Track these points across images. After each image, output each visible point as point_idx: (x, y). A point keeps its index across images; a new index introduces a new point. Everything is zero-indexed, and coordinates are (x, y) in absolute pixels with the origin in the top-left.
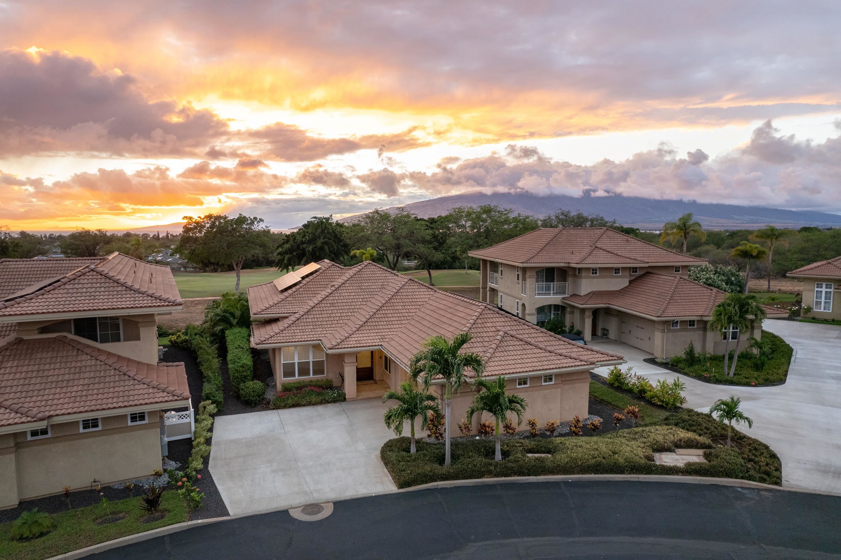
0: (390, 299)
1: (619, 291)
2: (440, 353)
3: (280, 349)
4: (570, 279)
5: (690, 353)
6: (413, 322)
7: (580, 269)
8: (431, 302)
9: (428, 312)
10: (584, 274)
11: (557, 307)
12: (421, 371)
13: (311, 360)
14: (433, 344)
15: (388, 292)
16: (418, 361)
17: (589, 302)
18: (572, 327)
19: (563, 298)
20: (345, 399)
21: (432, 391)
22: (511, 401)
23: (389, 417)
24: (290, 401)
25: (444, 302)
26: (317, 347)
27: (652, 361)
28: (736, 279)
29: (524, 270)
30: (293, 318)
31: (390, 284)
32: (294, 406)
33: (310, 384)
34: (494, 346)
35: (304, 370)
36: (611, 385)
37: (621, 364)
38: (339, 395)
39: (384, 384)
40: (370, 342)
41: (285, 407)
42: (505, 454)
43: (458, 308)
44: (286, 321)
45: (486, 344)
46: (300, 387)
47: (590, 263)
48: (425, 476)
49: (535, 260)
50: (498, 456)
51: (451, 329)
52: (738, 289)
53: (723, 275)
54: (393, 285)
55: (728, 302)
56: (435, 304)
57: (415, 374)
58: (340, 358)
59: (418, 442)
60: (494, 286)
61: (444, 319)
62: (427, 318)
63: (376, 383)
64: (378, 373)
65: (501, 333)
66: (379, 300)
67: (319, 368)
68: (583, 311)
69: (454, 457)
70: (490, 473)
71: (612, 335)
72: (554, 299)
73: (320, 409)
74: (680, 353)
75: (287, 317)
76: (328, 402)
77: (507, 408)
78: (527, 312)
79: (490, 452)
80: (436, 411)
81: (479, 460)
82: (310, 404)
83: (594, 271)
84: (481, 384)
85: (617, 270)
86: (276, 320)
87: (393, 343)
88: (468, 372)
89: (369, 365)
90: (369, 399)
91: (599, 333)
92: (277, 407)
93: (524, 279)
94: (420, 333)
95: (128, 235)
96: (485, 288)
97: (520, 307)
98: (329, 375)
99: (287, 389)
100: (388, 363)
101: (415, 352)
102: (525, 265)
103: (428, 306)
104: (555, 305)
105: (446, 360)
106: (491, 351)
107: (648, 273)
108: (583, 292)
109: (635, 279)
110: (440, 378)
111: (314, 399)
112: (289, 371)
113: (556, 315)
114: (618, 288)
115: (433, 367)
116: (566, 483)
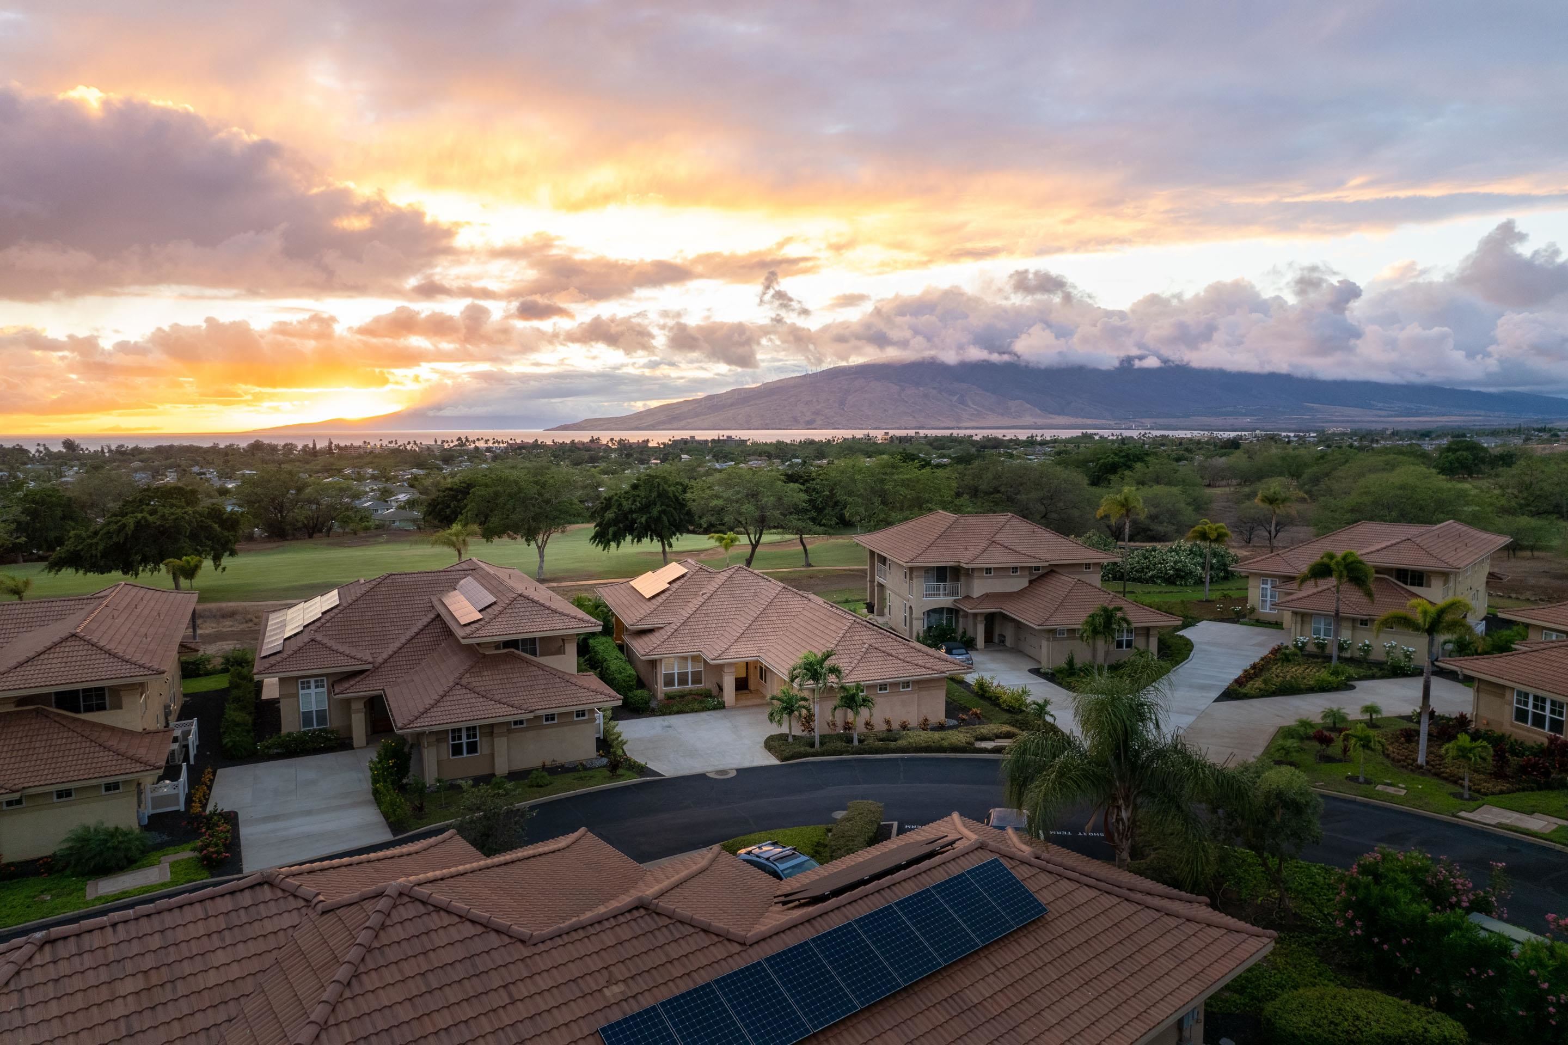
0: (765, 609)
1: (1017, 593)
2: (811, 664)
3: (661, 660)
4: (963, 579)
5: (1071, 663)
6: (788, 634)
7: (973, 569)
8: (805, 613)
9: (802, 623)
10: (976, 574)
11: (950, 610)
12: (797, 677)
13: (690, 670)
14: (806, 658)
15: (762, 602)
16: (795, 669)
17: (979, 606)
18: (964, 633)
19: (955, 601)
20: (724, 707)
21: (806, 694)
22: (864, 700)
23: (771, 714)
24: (675, 708)
25: (818, 614)
26: (696, 659)
27: (1036, 672)
28: (1218, 562)
29: (911, 569)
30: (669, 630)
31: (763, 591)
32: (678, 713)
33: (690, 693)
34: (858, 657)
35: (683, 680)
36: (977, 694)
37: (967, 673)
38: (719, 703)
39: (759, 693)
40: (748, 653)
41: (670, 714)
42: (860, 741)
43: (831, 621)
44: (662, 632)
45: (852, 656)
46: (682, 696)
47: (982, 562)
48: (800, 753)
49: (921, 559)
50: (856, 742)
51: (823, 642)
52: (1222, 574)
53: (1201, 556)
54: (767, 593)
55: (1099, 612)
56: (809, 615)
57: (792, 680)
58: (720, 668)
59: (794, 736)
60: (881, 580)
61: (817, 632)
62: (802, 629)
63: (751, 692)
64: (752, 684)
65: (866, 646)
66: (754, 611)
67: (697, 678)
68: (975, 615)
69: (821, 744)
70: (847, 752)
71: (1008, 643)
72: (945, 601)
73: (704, 715)
74: (1062, 663)
75: (662, 628)
76: (709, 710)
77: (861, 705)
78: (914, 616)
79: (850, 740)
80: (809, 710)
81: (840, 745)
82: (693, 711)
83: (988, 570)
84: (843, 688)
85: (1015, 569)
86: (651, 631)
87: (769, 654)
88: (832, 679)
89: (744, 675)
90: (746, 707)
91: (996, 640)
92: (663, 714)
93: (911, 579)
94: (794, 645)
95: (257, 447)
96: (872, 581)
97: (908, 609)
98: (707, 684)
99: (669, 697)
100: (763, 672)
101: (792, 663)
102: (910, 565)
103: (801, 617)
104: (948, 609)
105: (816, 670)
106: (856, 661)
107: (1052, 571)
108: (976, 594)
109: (1038, 578)
110: (810, 683)
111: (696, 706)
112: (669, 681)
113: (949, 620)
114: (1016, 589)
115: (806, 674)
116: (902, 759)
